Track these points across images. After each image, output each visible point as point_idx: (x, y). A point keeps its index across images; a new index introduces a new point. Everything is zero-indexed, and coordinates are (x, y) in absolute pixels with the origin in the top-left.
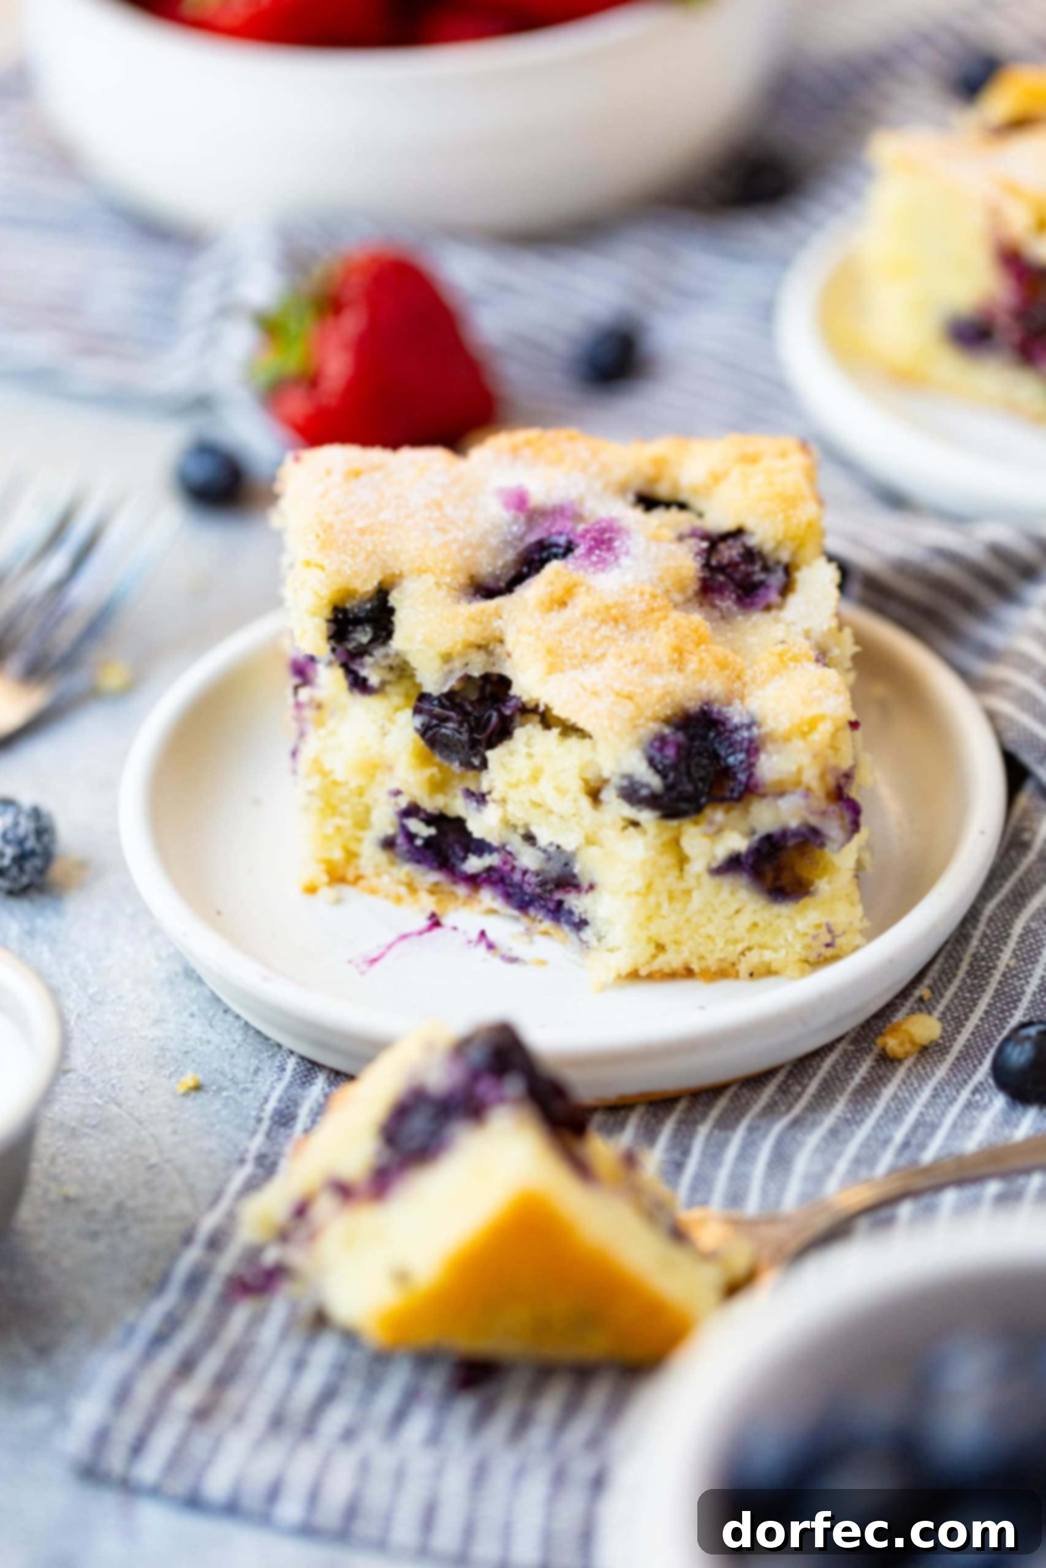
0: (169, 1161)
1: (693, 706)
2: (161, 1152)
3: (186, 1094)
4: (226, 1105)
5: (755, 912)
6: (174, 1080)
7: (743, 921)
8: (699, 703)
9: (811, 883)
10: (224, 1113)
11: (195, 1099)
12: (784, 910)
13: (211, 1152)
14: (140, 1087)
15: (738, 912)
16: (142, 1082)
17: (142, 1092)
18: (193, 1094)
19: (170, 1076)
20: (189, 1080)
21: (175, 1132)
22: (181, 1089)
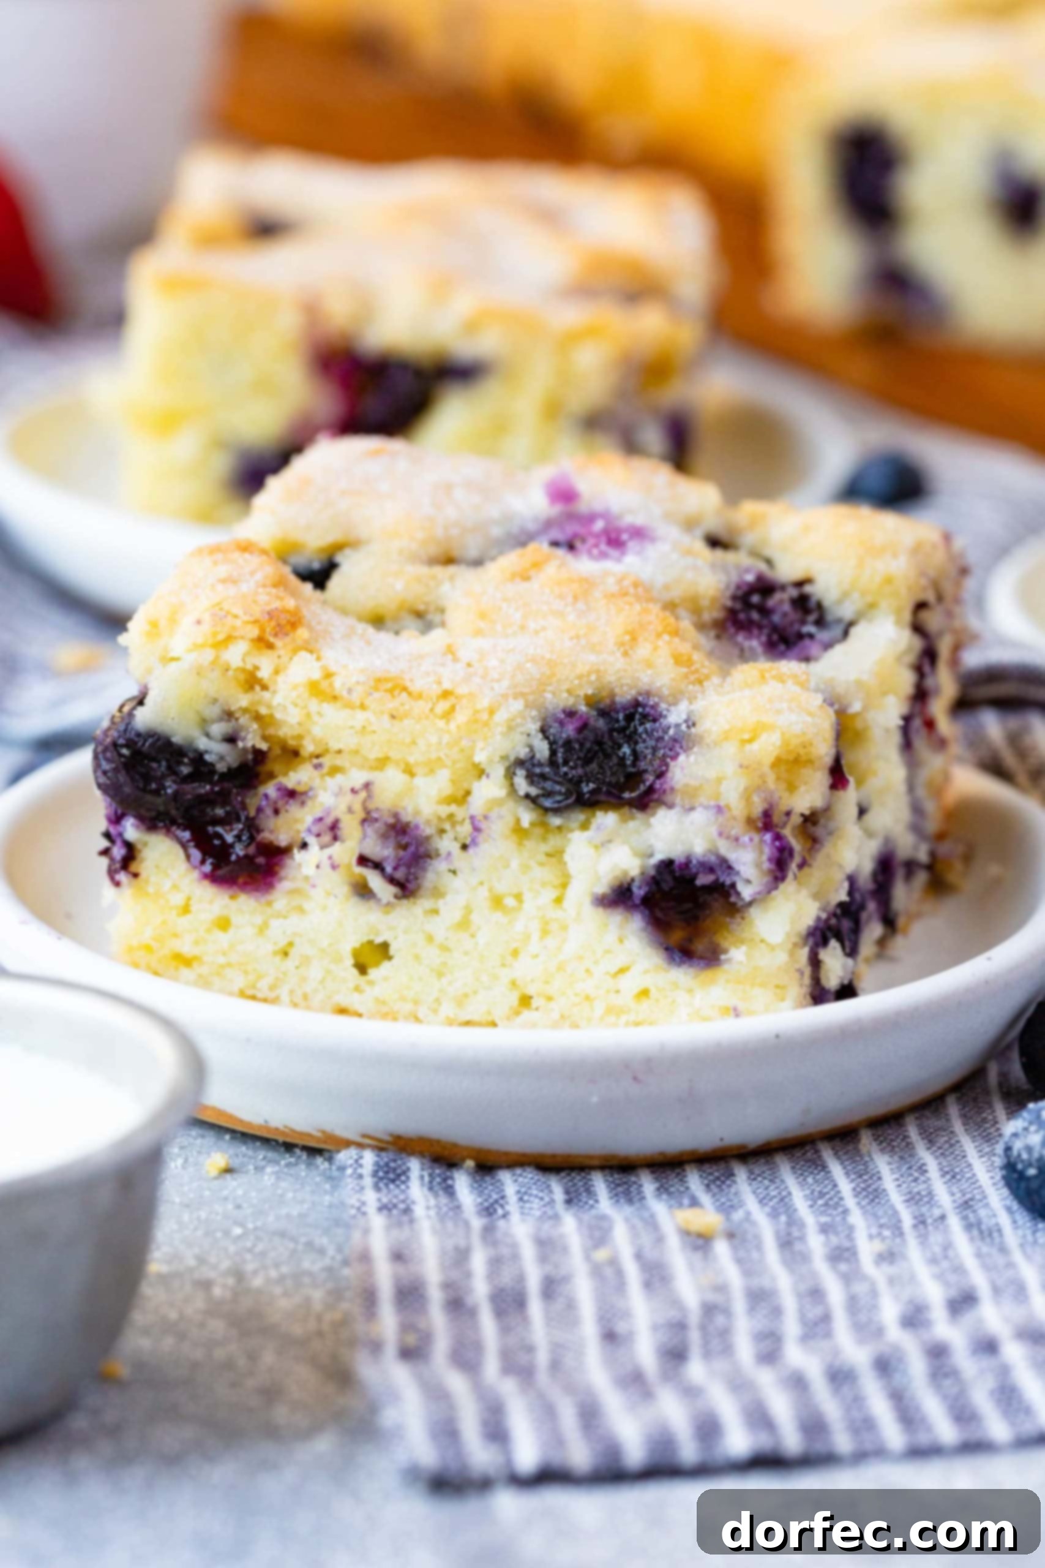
1: (625, 695)
4: (279, 1179)
5: (646, 972)
7: (631, 983)
8: (633, 692)
9: (725, 951)
10: (283, 1184)
11: (234, 1179)
12: (682, 976)
15: (622, 971)
18: (228, 1176)
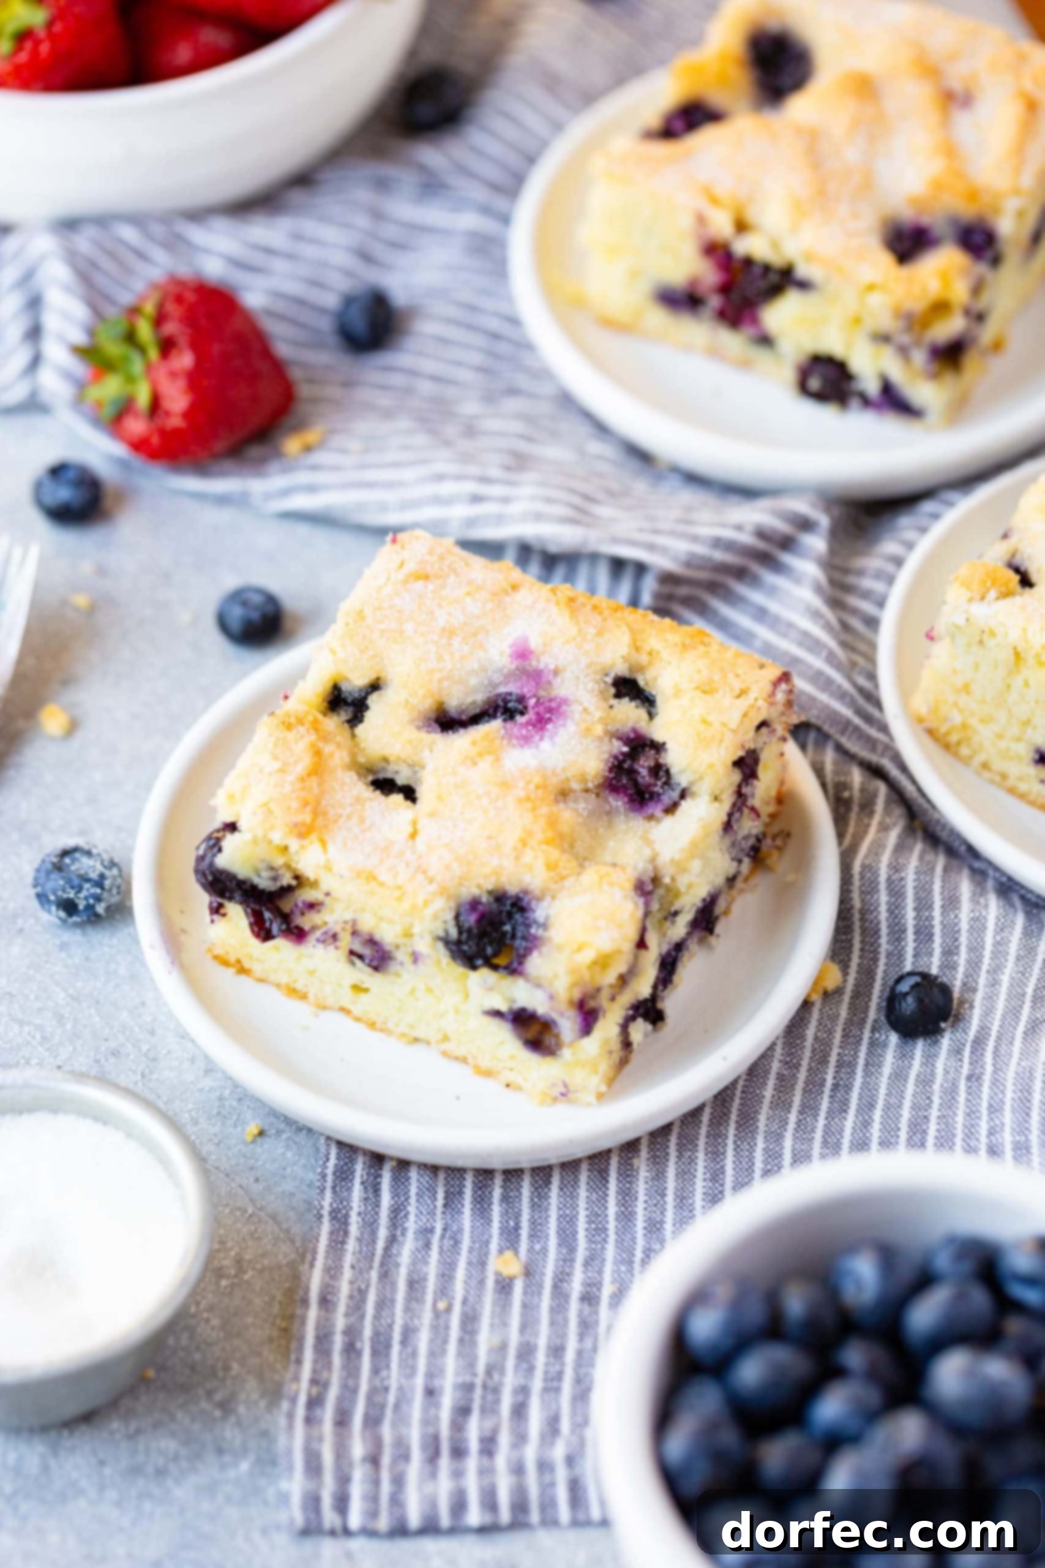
0: (261, 1209)
2: (252, 1201)
3: (253, 1142)
4: (288, 1147)
6: (239, 1129)
7: (505, 1050)
10: (289, 1155)
11: (262, 1145)
13: (292, 1195)
14: (216, 1141)
15: (499, 1044)
16: (215, 1135)
17: (218, 1144)
18: (259, 1140)
19: (235, 1126)
20: (253, 1129)
21: (257, 1180)
22: (249, 1138)
